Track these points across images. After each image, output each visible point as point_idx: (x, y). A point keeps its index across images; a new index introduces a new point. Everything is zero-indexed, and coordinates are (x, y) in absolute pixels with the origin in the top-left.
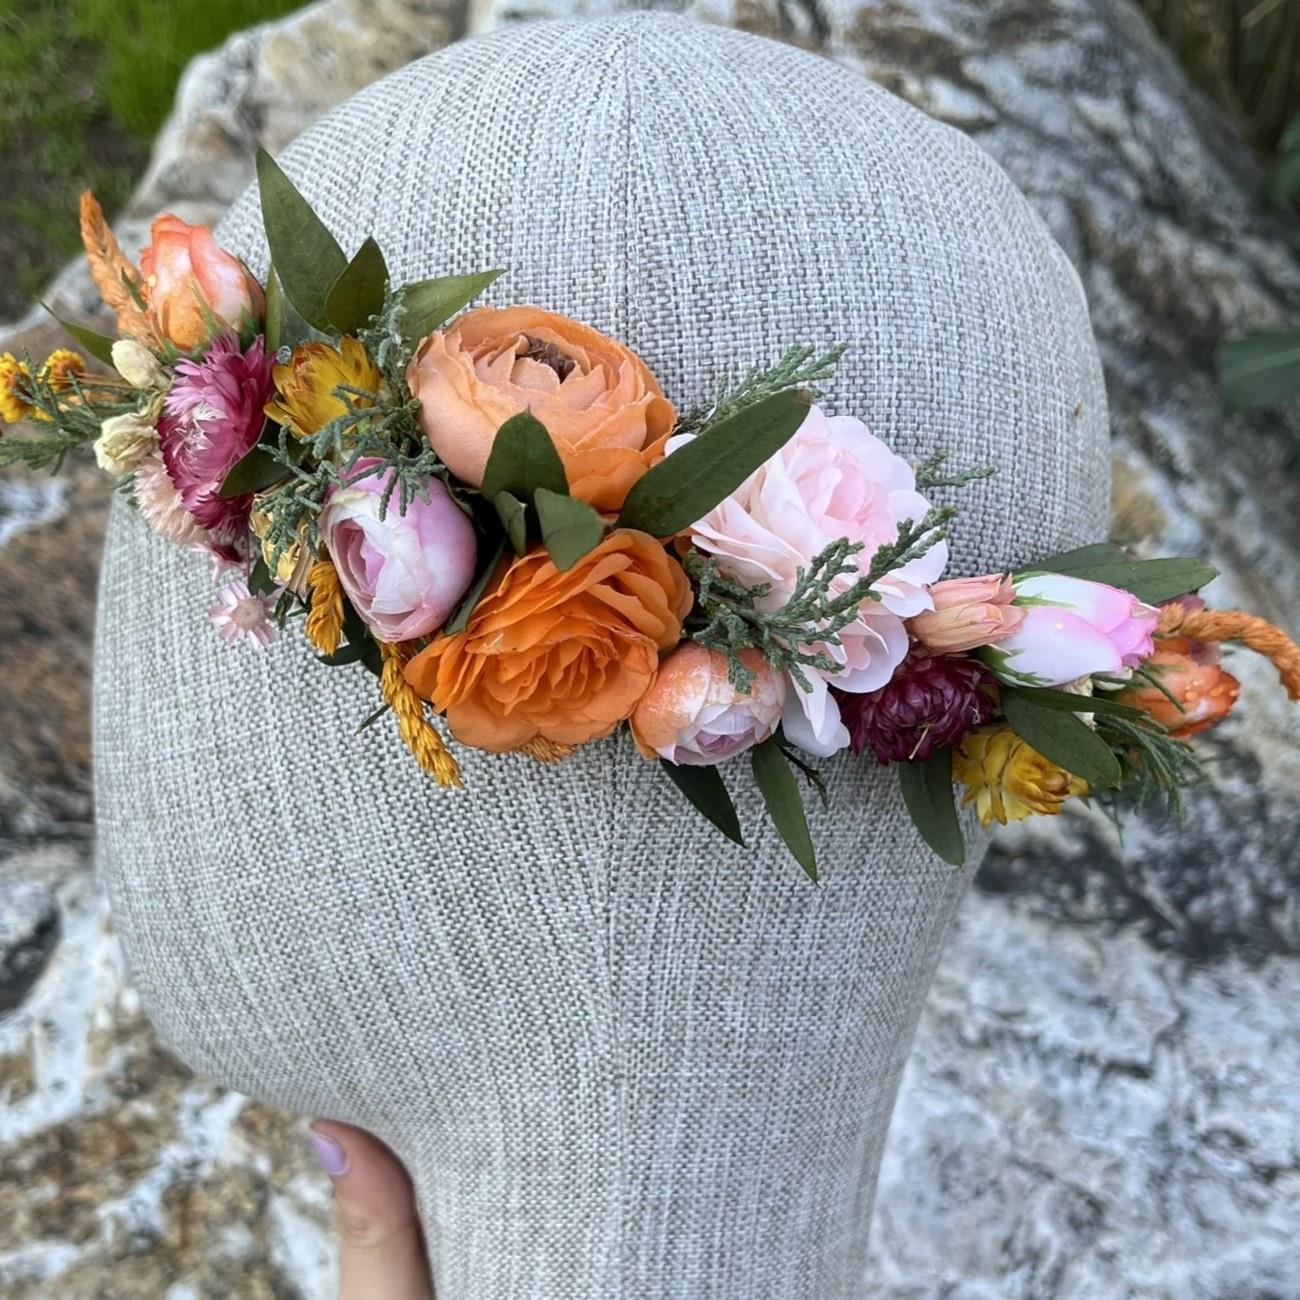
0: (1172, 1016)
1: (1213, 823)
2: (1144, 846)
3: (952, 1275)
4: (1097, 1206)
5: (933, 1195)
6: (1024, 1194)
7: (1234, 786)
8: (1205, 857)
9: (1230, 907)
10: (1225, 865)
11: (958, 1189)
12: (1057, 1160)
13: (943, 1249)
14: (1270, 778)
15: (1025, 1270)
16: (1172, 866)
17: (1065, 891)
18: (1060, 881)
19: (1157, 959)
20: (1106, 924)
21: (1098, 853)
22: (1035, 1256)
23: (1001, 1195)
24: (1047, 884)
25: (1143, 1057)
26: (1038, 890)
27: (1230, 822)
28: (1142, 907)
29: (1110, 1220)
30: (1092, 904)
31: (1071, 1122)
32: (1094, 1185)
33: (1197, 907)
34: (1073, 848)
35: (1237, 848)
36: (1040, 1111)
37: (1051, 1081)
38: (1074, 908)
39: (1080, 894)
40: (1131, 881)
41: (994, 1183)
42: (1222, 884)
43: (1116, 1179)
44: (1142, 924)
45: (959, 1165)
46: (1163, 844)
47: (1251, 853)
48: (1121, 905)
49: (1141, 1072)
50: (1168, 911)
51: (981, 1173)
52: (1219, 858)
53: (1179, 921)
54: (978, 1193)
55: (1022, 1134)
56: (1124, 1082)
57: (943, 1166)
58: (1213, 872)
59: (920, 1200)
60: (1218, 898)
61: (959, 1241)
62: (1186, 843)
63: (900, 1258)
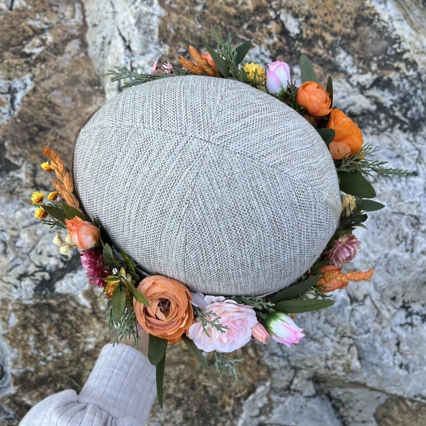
0: (417, 152)
1: (407, 86)
2: (392, 100)
3: (387, 251)
4: (417, 218)
5: (376, 231)
6: (398, 221)
7: (411, 73)
8: (408, 97)
9: (417, 111)
10: (414, 98)
11: (381, 226)
12: (404, 209)
13: (383, 245)
14: (420, 67)
15: (404, 243)
16: (400, 103)
17: (376, 122)
18: (373, 120)
19: (406, 135)
20: (389, 130)
21: (381, 107)
22: (405, 238)
23: (393, 224)
24: (371, 122)
25: (415, 169)
26: (369, 124)
27: (412, 84)
28: (396, 120)
29: (422, 221)
30: (384, 124)
31: (404, 197)
32: (415, 213)
33: (409, 114)
34: (374, 108)
35: (415, 92)
36: (396, 196)
37: (395, 186)
38: (379, 127)
39: (379, 122)
40: (391, 112)
41: (390, 221)
42: (414, 104)
43: (419, 208)
44: (398, 125)
45: (380, 220)
46: (396, 98)
47: (419, 92)
48: (391, 121)
49: (415, 174)
50: (403, 119)
51: (386, 219)
52: (411, 96)
53: (407, 121)
54: (387, 226)
55: (393, 205)
56: (412, 178)
57: (376, 221)
58: (411, 102)
59: (373, 233)
60: (414, 109)
61: (386, 240)
62: (402, 95)
63: (373, 252)
